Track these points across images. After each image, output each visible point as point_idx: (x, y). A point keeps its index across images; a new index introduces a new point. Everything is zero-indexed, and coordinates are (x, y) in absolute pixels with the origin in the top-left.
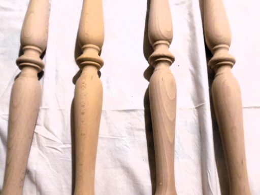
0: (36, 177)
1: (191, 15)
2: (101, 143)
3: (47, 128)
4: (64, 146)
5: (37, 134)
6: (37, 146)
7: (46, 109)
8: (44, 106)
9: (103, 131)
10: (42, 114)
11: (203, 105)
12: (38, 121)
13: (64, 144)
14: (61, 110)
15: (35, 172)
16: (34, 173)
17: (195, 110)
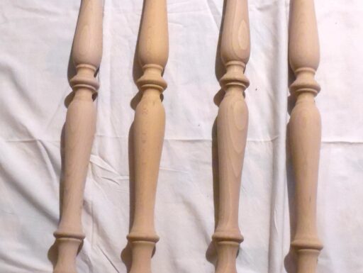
0: (92, 209)
1: (276, 26)
2: (162, 176)
3: (103, 158)
4: (121, 178)
5: (91, 163)
6: (91, 176)
7: (101, 136)
8: (99, 133)
9: (164, 163)
10: (96, 143)
11: (277, 138)
12: (93, 150)
13: (122, 175)
14: (117, 138)
15: (92, 202)
16: (90, 203)
17: (271, 143)
